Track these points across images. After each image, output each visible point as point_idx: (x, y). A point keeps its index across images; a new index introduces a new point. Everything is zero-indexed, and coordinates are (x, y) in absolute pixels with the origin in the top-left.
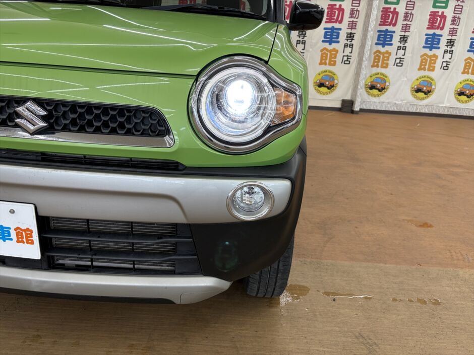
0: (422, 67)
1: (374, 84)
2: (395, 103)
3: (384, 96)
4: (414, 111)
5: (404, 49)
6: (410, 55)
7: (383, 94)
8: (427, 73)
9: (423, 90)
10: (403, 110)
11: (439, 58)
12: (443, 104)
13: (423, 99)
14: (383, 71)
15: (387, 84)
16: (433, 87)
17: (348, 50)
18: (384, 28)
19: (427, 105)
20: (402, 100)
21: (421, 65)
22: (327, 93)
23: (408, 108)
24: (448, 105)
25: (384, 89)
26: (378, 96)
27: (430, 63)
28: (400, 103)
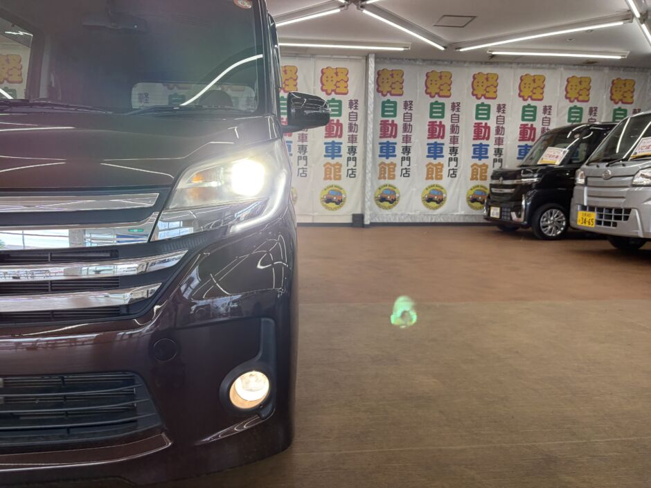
0: (430, 176)
1: (384, 196)
2: (409, 215)
3: (396, 207)
4: (429, 221)
5: (409, 159)
6: (416, 165)
7: (394, 206)
8: (435, 182)
9: (434, 199)
10: (418, 221)
11: (445, 165)
12: (457, 212)
13: (436, 208)
14: (391, 182)
15: (397, 195)
16: (444, 195)
17: (352, 163)
18: (385, 140)
19: (441, 215)
20: (415, 211)
21: (428, 174)
22: (336, 209)
23: (422, 219)
24: (463, 213)
25: (395, 200)
26: (390, 208)
27: (437, 172)
28: (413, 213)
